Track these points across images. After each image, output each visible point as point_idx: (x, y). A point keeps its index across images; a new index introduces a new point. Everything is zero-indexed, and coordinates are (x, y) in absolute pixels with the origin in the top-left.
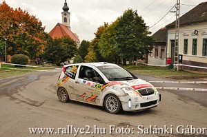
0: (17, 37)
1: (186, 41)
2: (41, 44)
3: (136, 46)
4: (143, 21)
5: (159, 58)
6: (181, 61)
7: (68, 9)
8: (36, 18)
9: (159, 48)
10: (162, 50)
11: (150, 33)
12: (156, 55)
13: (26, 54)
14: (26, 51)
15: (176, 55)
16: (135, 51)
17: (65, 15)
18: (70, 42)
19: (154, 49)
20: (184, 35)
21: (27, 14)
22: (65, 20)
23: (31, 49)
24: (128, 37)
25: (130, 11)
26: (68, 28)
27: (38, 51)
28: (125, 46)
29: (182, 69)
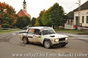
0: (3, 16)
1: (83, 17)
2: (14, 19)
3: (60, 20)
4: (63, 8)
5: (70, 25)
6: (81, 26)
7: (26, 3)
8: (12, 7)
9: (70, 20)
10: (72, 21)
11: (66, 13)
12: (69, 24)
13: (7, 23)
14: (7, 22)
15: (79, 24)
16: (59, 22)
17: (24, 5)
18: (27, 18)
19: (67, 21)
20: (82, 14)
21: (8, 5)
22: (24, 8)
23: (10, 21)
24: (56, 15)
25: (57, 3)
26: (26, 11)
27: (13, 22)
28: (54, 20)
29: (82, 30)
